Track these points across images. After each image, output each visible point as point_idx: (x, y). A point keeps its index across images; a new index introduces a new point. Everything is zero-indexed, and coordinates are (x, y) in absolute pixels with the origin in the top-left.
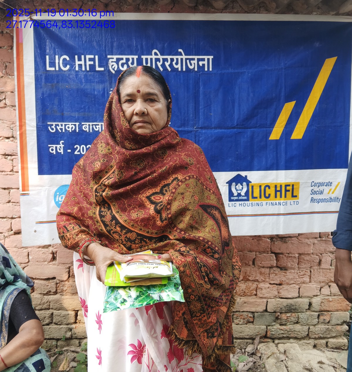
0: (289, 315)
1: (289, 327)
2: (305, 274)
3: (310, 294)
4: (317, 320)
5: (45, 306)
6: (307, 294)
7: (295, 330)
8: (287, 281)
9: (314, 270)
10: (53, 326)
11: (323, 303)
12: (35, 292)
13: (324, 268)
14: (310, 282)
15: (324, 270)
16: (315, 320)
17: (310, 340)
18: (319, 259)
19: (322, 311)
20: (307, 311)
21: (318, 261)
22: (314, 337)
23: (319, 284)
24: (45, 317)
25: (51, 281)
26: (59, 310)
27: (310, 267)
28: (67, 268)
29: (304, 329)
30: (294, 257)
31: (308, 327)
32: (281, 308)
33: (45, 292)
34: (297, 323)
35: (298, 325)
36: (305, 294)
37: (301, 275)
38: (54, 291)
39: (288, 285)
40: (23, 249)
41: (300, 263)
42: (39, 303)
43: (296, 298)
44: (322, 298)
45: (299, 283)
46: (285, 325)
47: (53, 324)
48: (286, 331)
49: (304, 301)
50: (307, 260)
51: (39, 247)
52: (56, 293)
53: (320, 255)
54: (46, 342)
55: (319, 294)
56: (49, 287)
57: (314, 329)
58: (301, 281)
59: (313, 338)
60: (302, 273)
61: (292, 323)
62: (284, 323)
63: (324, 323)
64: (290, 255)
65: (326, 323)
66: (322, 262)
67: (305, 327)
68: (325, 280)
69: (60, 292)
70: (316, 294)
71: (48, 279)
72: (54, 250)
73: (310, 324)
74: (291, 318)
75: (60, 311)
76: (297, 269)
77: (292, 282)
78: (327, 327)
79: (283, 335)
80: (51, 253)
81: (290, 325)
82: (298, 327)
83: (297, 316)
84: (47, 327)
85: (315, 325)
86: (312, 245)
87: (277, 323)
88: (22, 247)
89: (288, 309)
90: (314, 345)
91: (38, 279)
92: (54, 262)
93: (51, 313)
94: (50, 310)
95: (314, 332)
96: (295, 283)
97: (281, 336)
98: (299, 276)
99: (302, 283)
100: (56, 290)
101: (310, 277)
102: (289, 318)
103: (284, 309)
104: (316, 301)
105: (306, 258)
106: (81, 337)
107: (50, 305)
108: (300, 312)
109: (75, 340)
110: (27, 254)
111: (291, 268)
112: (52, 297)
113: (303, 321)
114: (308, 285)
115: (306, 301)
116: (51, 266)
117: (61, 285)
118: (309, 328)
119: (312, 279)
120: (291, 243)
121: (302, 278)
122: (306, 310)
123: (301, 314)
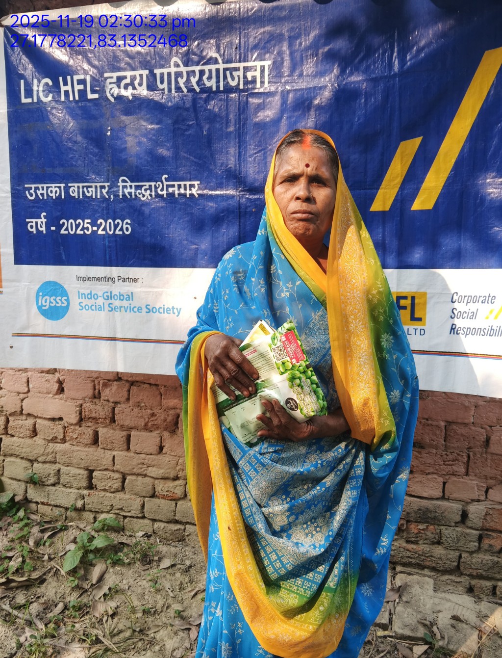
0: (421, 527)
1: (422, 547)
2: (458, 460)
3: (466, 496)
4: (477, 544)
5: (49, 458)
6: (458, 496)
7: (432, 554)
8: (422, 467)
9: (475, 454)
10: (59, 488)
11: (490, 516)
12: (38, 436)
13: (494, 452)
14: (466, 475)
15: (495, 457)
16: (472, 543)
17: (462, 577)
18: (485, 434)
19: (487, 530)
20: (457, 525)
21: (483, 438)
22: (468, 573)
23: (484, 480)
24: (49, 474)
25: (57, 423)
26: (68, 466)
27: (467, 447)
28: (77, 406)
29: (450, 556)
30: (437, 426)
31: (458, 554)
32: (408, 513)
33: (50, 438)
34: (439, 543)
35: (440, 547)
36: (454, 496)
37: (450, 461)
38: (62, 437)
39: (423, 474)
40: (21, 372)
41: (449, 438)
42: (41, 452)
43: (437, 499)
44: (490, 507)
45: (444, 473)
46: (416, 543)
47: (60, 486)
48: (416, 553)
49: (452, 506)
50: (462, 435)
51: (42, 372)
52: (64, 441)
53: (488, 428)
54: (52, 510)
55: (483, 498)
56: (54, 431)
57: (470, 558)
58: (447, 470)
59: (466, 575)
60: (451, 457)
61: (428, 542)
62: (413, 539)
63: (490, 550)
64: (430, 422)
65: (495, 553)
66: (491, 442)
67: (452, 552)
68: (496, 475)
69: (69, 441)
70: (477, 498)
71: (53, 419)
72: (61, 378)
73: (462, 548)
74: (427, 533)
75: (69, 468)
76: (443, 449)
77: (431, 470)
78: (496, 559)
79: (411, 560)
80: (57, 382)
81: (425, 545)
82: (439, 551)
83: (438, 531)
84: (53, 488)
85: (471, 553)
86: (474, 408)
87: (402, 537)
88: (20, 370)
89: (422, 516)
90: (468, 586)
91: (40, 418)
92: (61, 395)
93: (57, 468)
94: (57, 465)
95: (469, 565)
96: (436, 472)
97: (405, 560)
98: (444, 461)
99: (451, 474)
100: (64, 437)
101: (468, 466)
102: (422, 532)
103: (413, 514)
104: (476, 511)
105: (459, 431)
106: (97, 510)
107: (56, 458)
108: (444, 525)
109: (88, 513)
110: (25, 380)
111: (431, 446)
112: (59, 447)
113: (450, 542)
114: (461, 480)
115: (457, 507)
116: (57, 400)
117: (70, 430)
118: (460, 557)
119: (470, 470)
120: (433, 400)
121: (451, 465)
122: (456, 523)
123: (446, 529)
